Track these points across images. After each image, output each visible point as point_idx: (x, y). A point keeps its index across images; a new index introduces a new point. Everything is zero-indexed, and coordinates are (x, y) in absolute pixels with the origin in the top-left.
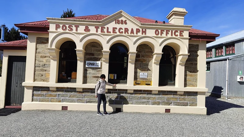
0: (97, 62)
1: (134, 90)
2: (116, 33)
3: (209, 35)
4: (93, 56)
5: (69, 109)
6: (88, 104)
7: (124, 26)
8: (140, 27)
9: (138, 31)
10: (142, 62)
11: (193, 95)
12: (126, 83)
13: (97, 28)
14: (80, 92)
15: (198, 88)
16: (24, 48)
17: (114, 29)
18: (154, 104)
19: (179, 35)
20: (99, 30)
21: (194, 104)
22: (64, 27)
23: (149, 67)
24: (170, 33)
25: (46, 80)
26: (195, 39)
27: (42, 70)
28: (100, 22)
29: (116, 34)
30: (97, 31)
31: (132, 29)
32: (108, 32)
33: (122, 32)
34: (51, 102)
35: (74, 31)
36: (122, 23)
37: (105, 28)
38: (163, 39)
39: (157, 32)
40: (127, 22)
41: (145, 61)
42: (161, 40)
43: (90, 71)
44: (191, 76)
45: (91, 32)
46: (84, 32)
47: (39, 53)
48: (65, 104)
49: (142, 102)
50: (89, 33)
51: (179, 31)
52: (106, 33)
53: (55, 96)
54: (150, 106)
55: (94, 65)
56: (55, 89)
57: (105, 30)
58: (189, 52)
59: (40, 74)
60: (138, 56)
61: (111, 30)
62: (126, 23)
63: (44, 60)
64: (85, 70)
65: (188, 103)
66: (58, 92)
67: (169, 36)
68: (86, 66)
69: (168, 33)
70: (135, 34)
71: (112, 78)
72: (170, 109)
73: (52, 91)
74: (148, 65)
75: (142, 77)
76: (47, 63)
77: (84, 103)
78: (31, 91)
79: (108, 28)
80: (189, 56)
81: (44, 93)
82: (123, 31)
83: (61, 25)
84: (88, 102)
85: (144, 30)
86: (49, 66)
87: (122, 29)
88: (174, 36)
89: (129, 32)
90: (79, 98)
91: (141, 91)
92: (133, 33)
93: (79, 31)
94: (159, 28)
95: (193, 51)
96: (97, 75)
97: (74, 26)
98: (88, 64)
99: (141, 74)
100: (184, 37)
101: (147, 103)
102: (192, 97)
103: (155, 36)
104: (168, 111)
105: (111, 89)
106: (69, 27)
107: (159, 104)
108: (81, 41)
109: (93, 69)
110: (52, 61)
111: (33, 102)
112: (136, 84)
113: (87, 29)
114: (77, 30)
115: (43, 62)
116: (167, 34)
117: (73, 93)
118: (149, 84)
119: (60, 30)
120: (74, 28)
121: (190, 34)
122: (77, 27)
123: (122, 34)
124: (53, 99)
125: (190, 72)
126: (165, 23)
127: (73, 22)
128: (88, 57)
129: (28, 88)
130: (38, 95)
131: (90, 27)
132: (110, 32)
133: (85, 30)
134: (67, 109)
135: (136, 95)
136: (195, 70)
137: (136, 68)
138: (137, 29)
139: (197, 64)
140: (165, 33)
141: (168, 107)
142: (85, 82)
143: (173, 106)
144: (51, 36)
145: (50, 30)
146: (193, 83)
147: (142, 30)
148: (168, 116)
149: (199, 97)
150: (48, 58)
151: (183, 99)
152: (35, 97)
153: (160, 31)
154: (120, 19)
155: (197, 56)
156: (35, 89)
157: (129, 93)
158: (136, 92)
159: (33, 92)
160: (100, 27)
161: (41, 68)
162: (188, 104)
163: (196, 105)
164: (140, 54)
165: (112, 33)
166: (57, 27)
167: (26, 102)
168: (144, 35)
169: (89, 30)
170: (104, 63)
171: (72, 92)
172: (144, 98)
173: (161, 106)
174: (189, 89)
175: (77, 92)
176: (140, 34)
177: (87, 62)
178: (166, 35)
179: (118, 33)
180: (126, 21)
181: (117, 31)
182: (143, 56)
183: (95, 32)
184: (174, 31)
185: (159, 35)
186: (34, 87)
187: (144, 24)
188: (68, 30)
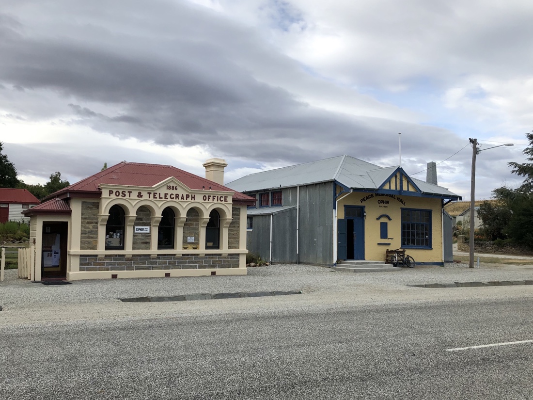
0: (146, 227)
1: (183, 254)
2: (168, 198)
4: (141, 221)
5: (119, 277)
6: (137, 271)
7: (174, 192)
8: (190, 193)
9: (188, 196)
10: (190, 226)
11: (236, 257)
12: (173, 248)
13: (149, 194)
14: (129, 259)
15: (240, 249)
17: (166, 195)
18: (200, 267)
19: (224, 200)
20: (152, 195)
22: (117, 194)
25: (94, 248)
26: (238, 204)
27: (88, 237)
28: (153, 188)
29: (168, 200)
30: (150, 197)
31: (183, 195)
32: (160, 197)
33: (173, 198)
34: (99, 270)
35: (127, 197)
36: (173, 189)
38: (210, 205)
39: (205, 198)
40: (178, 187)
41: (192, 224)
42: (208, 205)
43: (138, 237)
45: (144, 198)
46: (137, 198)
47: (86, 218)
48: (114, 272)
49: (190, 266)
50: (141, 199)
51: (224, 197)
52: (158, 199)
53: (104, 264)
54: (197, 269)
55: (143, 230)
56: (103, 257)
57: (157, 196)
58: (233, 216)
59: (87, 241)
61: (163, 196)
62: (176, 189)
63: (91, 226)
64: (134, 236)
66: (107, 260)
67: (215, 201)
68: (135, 232)
69: (215, 199)
70: (185, 200)
72: (215, 272)
73: (100, 259)
74: (194, 229)
76: (95, 230)
77: (133, 270)
78: (78, 260)
79: (160, 194)
80: (233, 220)
81: (92, 261)
82: (174, 196)
83: (114, 191)
84: (137, 269)
85: (193, 196)
86: (96, 233)
87: (173, 194)
88: (219, 201)
89: (180, 197)
90: (128, 265)
91: (188, 255)
92: (183, 199)
93: (132, 197)
94: (207, 194)
95: (236, 213)
96: (145, 241)
97: (127, 192)
98: (137, 229)
99: (188, 238)
100: (229, 202)
101: (194, 267)
102: (235, 259)
103: (203, 201)
104: (213, 273)
105: (160, 254)
106: (122, 193)
107: (204, 267)
108: (134, 207)
109: (142, 234)
110: (100, 227)
111: (81, 272)
112: (184, 248)
113: (140, 195)
114: (130, 196)
115: (89, 228)
117: (121, 261)
118: (196, 248)
119: (113, 196)
120: (127, 194)
121: (234, 199)
122: (130, 193)
123: (173, 200)
124: (101, 268)
125: (233, 235)
127: (127, 188)
128: (137, 222)
129: (75, 256)
130: (85, 264)
131: (143, 193)
132: (162, 198)
133: (138, 196)
134: (117, 278)
135: (184, 260)
136: (238, 233)
137: (184, 233)
138: (187, 195)
139: (239, 227)
140: (211, 198)
141: (213, 270)
142: (134, 248)
143: (218, 269)
144: (104, 203)
145: (103, 196)
146: (236, 245)
149: (240, 258)
151: (227, 261)
152: (82, 267)
153: (207, 197)
154: (171, 185)
155: (240, 218)
157: (177, 258)
158: (184, 256)
159: (80, 261)
160: (153, 193)
161: (87, 235)
162: (231, 266)
163: (238, 266)
165: (163, 199)
166: (111, 192)
167: (74, 271)
168: (193, 200)
169: (142, 196)
170: (153, 228)
171: (120, 259)
172: (192, 262)
173: (207, 269)
174: (232, 251)
175: (126, 259)
176: (189, 199)
177: (136, 227)
178: (213, 200)
179: (170, 199)
180: (176, 186)
181: (168, 196)
182: (190, 220)
183: (148, 198)
184: (219, 197)
185: (207, 201)
186: (81, 256)
187: (193, 191)
188: (121, 196)
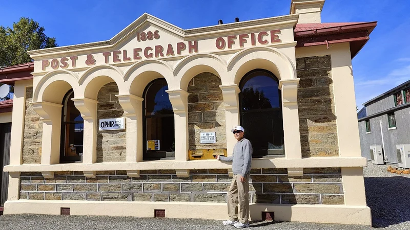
0: (118, 119)
1: (191, 170)
2: (140, 58)
3: (348, 28)
4: (112, 108)
5: (72, 213)
6: (106, 202)
7: (153, 43)
8: (185, 38)
9: (181, 47)
10: (203, 109)
11: (330, 177)
12: (173, 156)
13: (107, 55)
14: (91, 179)
15: (340, 157)
17: (136, 51)
19: (269, 40)
20: (111, 58)
21: (336, 198)
22: (55, 64)
23: (218, 119)
24: (249, 40)
25: (38, 161)
26: (314, 44)
27: (34, 143)
28: (109, 43)
29: (139, 61)
30: (107, 61)
31: (170, 46)
32: (125, 58)
33: (151, 55)
34: (46, 199)
35: (70, 67)
36: (151, 39)
38: (234, 55)
39: (220, 43)
41: (209, 106)
42: (229, 58)
43: (107, 138)
45: (97, 64)
46: (86, 66)
47: (29, 114)
48: (66, 203)
50: (93, 66)
51: (269, 33)
52: (122, 61)
53: (52, 189)
55: (112, 125)
56: (51, 176)
57: (121, 56)
59: (30, 149)
61: (130, 54)
62: (157, 37)
63: (36, 125)
64: (99, 137)
65: (318, 196)
66: (57, 181)
67: (248, 45)
68: (100, 129)
69: (246, 41)
70: (176, 55)
73: (47, 179)
74: (214, 115)
75: (205, 141)
76: (40, 130)
77: (98, 200)
79: (125, 52)
81: (36, 183)
82: (153, 52)
83: (50, 61)
84: (106, 198)
85: (193, 44)
86: (41, 134)
87: (150, 49)
88: (258, 44)
89: (165, 52)
90: (91, 190)
91: (204, 171)
92: (172, 53)
93: (78, 66)
94: (224, 34)
95: (318, 71)
96: (119, 145)
97: (69, 58)
98: (103, 124)
99: (202, 134)
100: (283, 42)
101: (220, 198)
102: (328, 181)
103: (217, 50)
105: (145, 171)
106: (62, 61)
108: (81, 82)
109: (112, 132)
111: (21, 201)
112: (193, 158)
113: (90, 61)
114: (74, 64)
115: (34, 128)
116: (242, 42)
117: (80, 182)
119: (49, 69)
120: (70, 62)
121: (297, 34)
122: (74, 59)
123: (151, 59)
124: (48, 195)
127: (67, 51)
128: (103, 111)
129: (14, 174)
130: (28, 187)
131: (96, 56)
132: (129, 59)
133: (87, 62)
134: (69, 213)
135: (195, 182)
137: (191, 124)
138: (179, 44)
142: (99, 159)
144: (36, 81)
147: (190, 43)
149: (345, 179)
150: (42, 121)
151: (304, 186)
152: (23, 191)
153: (226, 39)
154: (146, 31)
155: (330, 81)
157: (180, 178)
158: (195, 174)
159: (20, 182)
160: (112, 53)
161: (31, 139)
162: (318, 200)
163: (341, 201)
165: (133, 60)
166: (45, 65)
167: (11, 199)
168: (194, 53)
169: (93, 62)
170: (129, 120)
171: (78, 179)
172: (213, 187)
174: (315, 161)
175: (87, 179)
176: (186, 53)
177: (101, 121)
178: (241, 45)
179: (144, 58)
181: (142, 54)
182: (204, 98)
183: (104, 64)
184: (257, 35)
185: (227, 49)
188: (61, 66)
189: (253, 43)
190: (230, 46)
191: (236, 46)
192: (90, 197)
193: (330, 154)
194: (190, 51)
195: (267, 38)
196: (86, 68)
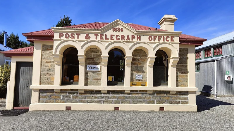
0: (97, 66)
1: (131, 90)
2: (114, 39)
3: (197, 40)
4: (93, 60)
5: (72, 109)
6: (89, 104)
7: (120, 33)
8: (135, 34)
9: (133, 37)
10: (138, 65)
11: (185, 94)
12: (123, 84)
13: (96, 35)
14: (82, 93)
15: (188, 87)
16: (31, 54)
17: (112, 36)
18: (149, 102)
19: (170, 40)
20: (99, 37)
21: (186, 102)
22: (67, 36)
23: (144, 70)
24: (162, 38)
25: (51, 83)
26: (185, 44)
27: (47, 74)
28: (99, 30)
29: (113, 41)
30: (96, 38)
31: (128, 36)
32: (106, 39)
33: (119, 39)
34: (56, 103)
35: (76, 38)
36: (119, 31)
37: (103, 35)
38: (156, 45)
39: (150, 38)
40: (124, 29)
41: (140, 64)
42: (154, 45)
43: (91, 75)
44: (182, 76)
45: (91, 39)
46: (85, 39)
47: (44, 59)
48: (68, 104)
49: (138, 101)
50: (89, 40)
51: (170, 37)
53: (60, 97)
54: (146, 104)
55: (94, 68)
56: (59, 91)
57: (104, 37)
58: (180, 55)
59: (46, 77)
60: (133, 60)
61: (109, 37)
62: (122, 31)
63: (49, 65)
64: (86, 74)
65: (180, 101)
66: (62, 94)
67: (161, 41)
68: (87, 70)
69: (161, 39)
70: (131, 40)
71: (111, 80)
72: (164, 107)
73: (57, 93)
74: (142, 68)
75: (138, 78)
76: (52, 68)
77: (86, 103)
78: (37, 93)
79: (106, 35)
80: (180, 59)
81: (50, 94)
83: (64, 34)
84: (89, 102)
85: (139, 37)
86: (54, 70)
87: (119, 36)
88: (165, 41)
89: (126, 38)
90: (81, 98)
91: (137, 91)
92: (129, 40)
93: (80, 39)
94: (152, 35)
95: (183, 54)
96: (97, 78)
97: (75, 34)
98: (89, 68)
99: (136, 75)
100: (175, 42)
101: (143, 102)
102: (184, 96)
103: (149, 41)
104: (162, 109)
105: (109, 90)
106: (71, 35)
107: (153, 102)
108: (82, 47)
109: (93, 72)
110: (56, 66)
111: (40, 104)
112: (132, 85)
113: (87, 37)
114: (78, 38)
115: (48, 66)
116: (159, 39)
117: (75, 95)
118: (144, 85)
119: (64, 38)
120: (76, 36)
121: (180, 39)
122: (78, 35)
123: (119, 41)
124: (57, 100)
125: (181, 73)
126: (157, 30)
127: (75, 31)
128: (88, 61)
129: (35, 90)
130: (44, 97)
131: (90, 35)
132: (108, 39)
134: (70, 109)
135: (132, 95)
136: (186, 72)
137: (132, 71)
139: (187, 66)
140: (157, 38)
141: (162, 105)
142: (86, 84)
143: (166, 105)
144: (55, 44)
145: (55, 38)
146: (185, 83)
147: (137, 36)
148: (162, 113)
149: (190, 96)
150: (52, 63)
151: (175, 98)
152: (41, 99)
153: (153, 37)
154: (117, 27)
155: (187, 58)
156: (41, 91)
157: (126, 94)
158: (133, 92)
159: (39, 94)
160: (99, 35)
161: (46, 72)
162: (180, 103)
163: (187, 103)
164: (135, 58)
165: (110, 40)
166: (61, 35)
167: (33, 103)
168: (139, 41)
169: (89, 38)
170: (103, 67)
171: (74, 93)
172: (140, 98)
173: (155, 104)
174: (180, 88)
175: (79, 93)
176: (135, 40)
177: (88, 66)
178: (159, 41)
179: (116, 40)
180: (122, 28)
182: (138, 60)
184: (165, 37)
186: (40, 90)
187: (138, 32)
188: (71, 38)
189: (164, 40)
190: (154, 40)
191: (157, 40)
192: (81, 101)
193: (185, 86)
194: (137, 40)
195: (169, 39)
196: (85, 41)
